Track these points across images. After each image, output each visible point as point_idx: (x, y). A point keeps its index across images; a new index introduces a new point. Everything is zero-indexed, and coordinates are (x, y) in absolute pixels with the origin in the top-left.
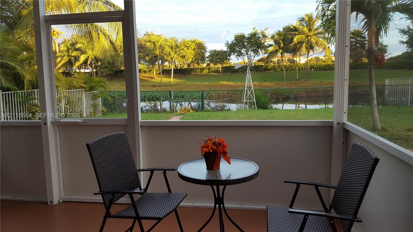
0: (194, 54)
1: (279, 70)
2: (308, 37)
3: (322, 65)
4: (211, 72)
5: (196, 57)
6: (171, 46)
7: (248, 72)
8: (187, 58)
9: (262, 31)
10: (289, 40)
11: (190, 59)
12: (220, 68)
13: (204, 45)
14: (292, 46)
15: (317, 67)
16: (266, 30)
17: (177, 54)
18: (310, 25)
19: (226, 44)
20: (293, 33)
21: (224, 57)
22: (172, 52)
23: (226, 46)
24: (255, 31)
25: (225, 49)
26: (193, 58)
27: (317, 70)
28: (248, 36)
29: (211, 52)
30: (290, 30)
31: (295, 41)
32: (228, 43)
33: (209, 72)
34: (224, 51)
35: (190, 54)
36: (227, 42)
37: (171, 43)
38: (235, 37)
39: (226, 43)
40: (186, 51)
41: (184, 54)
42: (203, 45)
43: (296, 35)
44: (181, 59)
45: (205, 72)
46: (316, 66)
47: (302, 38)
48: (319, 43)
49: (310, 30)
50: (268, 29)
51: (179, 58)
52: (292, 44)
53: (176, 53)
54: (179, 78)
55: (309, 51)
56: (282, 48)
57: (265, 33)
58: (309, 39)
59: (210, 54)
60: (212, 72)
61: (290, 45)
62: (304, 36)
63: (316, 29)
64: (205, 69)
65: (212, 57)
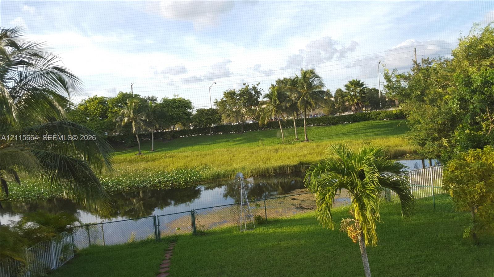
9: (253, 86)
16: (257, 85)
19: (215, 103)
23: (215, 104)
24: (246, 86)
25: (214, 107)
28: (239, 93)
29: (198, 111)
32: (217, 101)
34: (214, 110)
36: (216, 99)
38: (224, 94)
39: (215, 101)
50: (260, 84)
57: (257, 88)
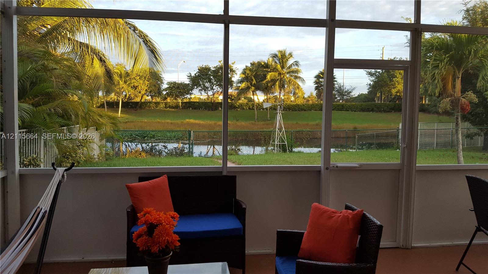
0: (148, 85)
1: (247, 109)
2: (280, 75)
3: (292, 106)
4: (168, 107)
5: (151, 89)
6: (120, 73)
7: (278, 112)
8: (140, 89)
10: (261, 77)
11: (144, 91)
12: (180, 103)
13: (160, 75)
14: (264, 84)
15: (287, 107)
16: (233, 64)
17: (128, 83)
18: (283, 63)
20: (265, 69)
21: (185, 91)
22: (121, 81)
23: (188, 78)
24: (221, 64)
25: (187, 81)
26: (148, 90)
27: (286, 110)
28: (214, 69)
29: (169, 83)
30: (261, 66)
31: (268, 78)
32: (191, 75)
33: (166, 107)
34: (186, 84)
35: (143, 85)
37: (120, 71)
38: (199, 69)
39: (189, 75)
40: (139, 80)
41: (136, 84)
42: (158, 75)
43: (268, 72)
44: (133, 90)
45: (161, 106)
46: (285, 106)
47: (275, 76)
48: (292, 82)
49: (283, 67)
51: (130, 89)
52: (264, 82)
53: (125, 82)
54: (128, 113)
55: (281, 90)
56: (254, 85)
58: (282, 77)
59: (169, 86)
60: (170, 107)
61: (263, 82)
62: (277, 74)
63: (289, 67)
64: (161, 104)
65: (171, 90)
